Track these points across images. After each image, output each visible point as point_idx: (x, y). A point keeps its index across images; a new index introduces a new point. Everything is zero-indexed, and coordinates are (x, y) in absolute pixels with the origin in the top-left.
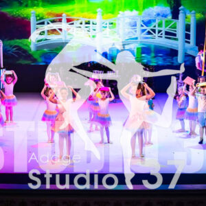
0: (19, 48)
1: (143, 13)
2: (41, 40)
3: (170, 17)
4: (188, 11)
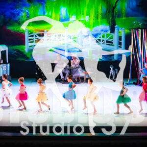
0: (18, 51)
1: (93, 30)
2: (31, 46)
3: (109, 32)
4: (120, 29)
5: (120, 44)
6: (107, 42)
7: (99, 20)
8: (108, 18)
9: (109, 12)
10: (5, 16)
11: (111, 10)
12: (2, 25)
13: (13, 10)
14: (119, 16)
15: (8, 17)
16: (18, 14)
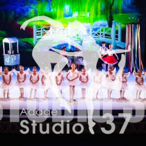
0: (27, 43)
1: (93, 24)
3: (107, 26)
4: (117, 23)
5: (117, 37)
6: (106, 35)
7: (99, 16)
8: (107, 15)
9: (107, 9)
10: (15, 12)
11: (109, 7)
12: (13, 20)
13: (23, 6)
14: (116, 12)
15: (18, 14)
16: (27, 11)
